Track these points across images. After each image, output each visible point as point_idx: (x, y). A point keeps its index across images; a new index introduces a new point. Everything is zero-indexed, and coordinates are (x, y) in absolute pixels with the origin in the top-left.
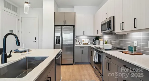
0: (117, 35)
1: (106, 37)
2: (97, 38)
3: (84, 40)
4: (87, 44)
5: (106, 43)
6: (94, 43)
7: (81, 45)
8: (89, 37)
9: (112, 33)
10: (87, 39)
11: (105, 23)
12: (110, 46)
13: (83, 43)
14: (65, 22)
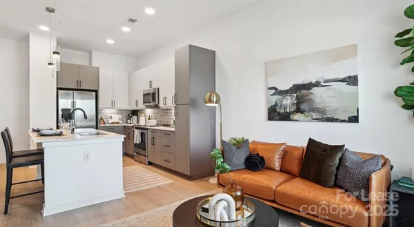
0: (163, 109)
1: (149, 112)
2: (135, 113)
3: (113, 116)
4: (118, 123)
5: (150, 119)
6: (129, 121)
7: (107, 125)
8: (121, 111)
9: (157, 106)
10: (118, 114)
11: (149, 94)
12: (154, 122)
13: (111, 121)
14: (79, 83)
